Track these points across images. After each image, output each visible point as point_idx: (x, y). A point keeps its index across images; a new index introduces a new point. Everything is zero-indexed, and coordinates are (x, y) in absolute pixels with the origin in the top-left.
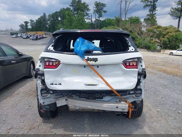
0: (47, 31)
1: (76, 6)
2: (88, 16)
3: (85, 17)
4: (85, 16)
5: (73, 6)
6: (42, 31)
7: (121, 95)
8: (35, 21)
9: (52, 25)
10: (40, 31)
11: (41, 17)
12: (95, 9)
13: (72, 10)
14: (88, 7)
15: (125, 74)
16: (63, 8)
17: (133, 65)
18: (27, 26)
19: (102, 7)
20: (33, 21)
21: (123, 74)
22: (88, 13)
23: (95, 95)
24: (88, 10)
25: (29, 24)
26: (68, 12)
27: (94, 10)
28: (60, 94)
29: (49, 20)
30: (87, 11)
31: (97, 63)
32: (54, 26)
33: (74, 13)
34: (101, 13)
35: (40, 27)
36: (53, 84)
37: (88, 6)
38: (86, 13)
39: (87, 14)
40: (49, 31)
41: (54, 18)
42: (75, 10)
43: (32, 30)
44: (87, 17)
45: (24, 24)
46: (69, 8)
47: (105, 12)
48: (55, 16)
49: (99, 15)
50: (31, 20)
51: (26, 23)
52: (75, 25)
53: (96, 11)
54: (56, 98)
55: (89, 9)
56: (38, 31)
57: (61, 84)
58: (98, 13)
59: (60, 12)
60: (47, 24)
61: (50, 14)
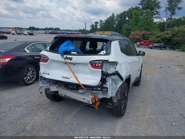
0: (114, 31)
1: (145, 4)
2: (159, 15)
3: (155, 16)
4: (155, 14)
5: (142, 4)
6: (109, 31)
7: (88, 90)
8: (104, 21)
9: (119, 24)
10: (107, 31)
11: (110, 17)
12: (167, 6)
13: (141, 9)
14: (159, 5)
15: (92, 72)
16: (132, 8)
17: (98, 66)
18: (96, 26)
19: (176, 3)
20: (102, 21)
21: (91, 72)
22: (158, 11)
23: (73, 86)
24: (159, 7)
25: (98, 24)
26: (136, 12)
27: (166, 8)
28: (52, 82)
29: (116, 20)
30: (157, 9)
31: (72, 61)
32: (121, 26)
33: (143, 12)
34: (175, 10)
35: (108, 27)
36: (44, 74)
37: (159, 3)
38: (156, 11)
39: (157, 13)
40: (116, 31)
41: (121, 18)
42: (144, 9)
43: (100, 30)
44: (157, 15)
45: (94, 24)
46: (138, 7)
47: (180, 9)
48: (123, 15)
49: (171, 13)
50: (100, 21)
51: (96, 23)
52: (142, 24)
53: (169, 9)
54: (51, 85)
55: (161, 6)
56: (106, 31)
57: (49, 74)
58: (170, 11)
59: (128, 11)
60: (115, 24)
61: (118, 14)
